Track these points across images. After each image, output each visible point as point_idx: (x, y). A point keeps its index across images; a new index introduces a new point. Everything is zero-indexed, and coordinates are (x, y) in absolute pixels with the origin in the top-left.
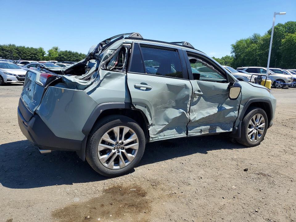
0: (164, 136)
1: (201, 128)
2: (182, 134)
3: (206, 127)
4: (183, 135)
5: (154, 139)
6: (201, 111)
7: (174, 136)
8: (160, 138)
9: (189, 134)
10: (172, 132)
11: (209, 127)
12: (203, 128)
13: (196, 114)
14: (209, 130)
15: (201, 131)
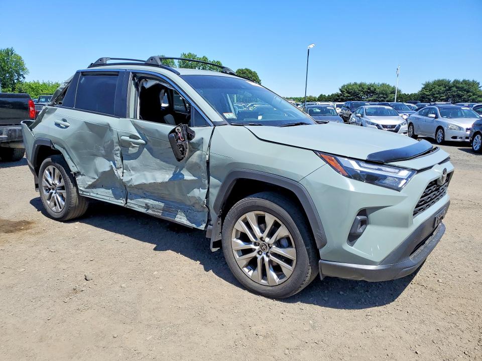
0: (97, 194)
1: (147, 201)
2: (119, 201)
3: (157, 203)
4: (121, 202)
5: (84, 193)
6: (145, 173)
7: (108, 198)
8: (92, 194)
9: (128, 204)
10: (106, 193)
11: (162, 205)
12: (150, 202)
13: (135, 175)
14: (163, 210)
15: (147, 207)
